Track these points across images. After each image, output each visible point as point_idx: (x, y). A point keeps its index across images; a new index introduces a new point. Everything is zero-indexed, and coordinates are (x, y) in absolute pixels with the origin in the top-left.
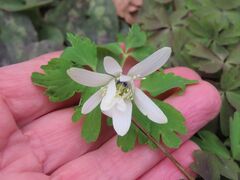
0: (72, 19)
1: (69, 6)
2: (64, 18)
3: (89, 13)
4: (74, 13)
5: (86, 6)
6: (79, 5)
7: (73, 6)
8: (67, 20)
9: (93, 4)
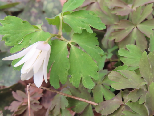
0: (33, 14)
1: (30, 6)
2: (28, 14)
3: (44, 9)
4: (34, 10)
5: (41, 4)
6: (37, 5)
7: (33, 6)
8: (31, 15)
9: (45, 3)
